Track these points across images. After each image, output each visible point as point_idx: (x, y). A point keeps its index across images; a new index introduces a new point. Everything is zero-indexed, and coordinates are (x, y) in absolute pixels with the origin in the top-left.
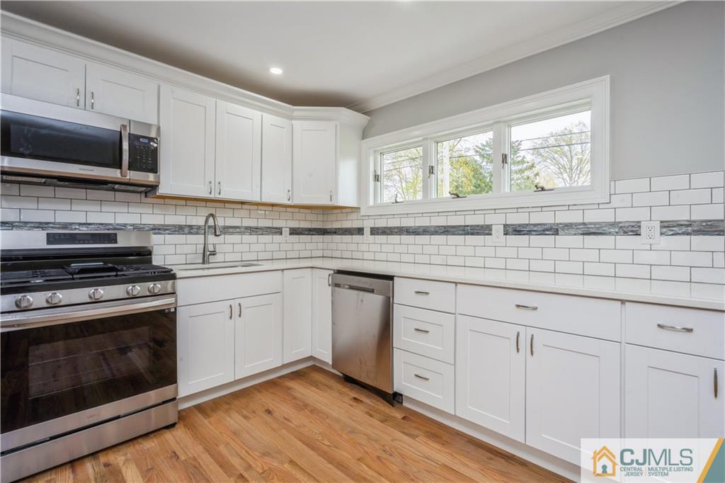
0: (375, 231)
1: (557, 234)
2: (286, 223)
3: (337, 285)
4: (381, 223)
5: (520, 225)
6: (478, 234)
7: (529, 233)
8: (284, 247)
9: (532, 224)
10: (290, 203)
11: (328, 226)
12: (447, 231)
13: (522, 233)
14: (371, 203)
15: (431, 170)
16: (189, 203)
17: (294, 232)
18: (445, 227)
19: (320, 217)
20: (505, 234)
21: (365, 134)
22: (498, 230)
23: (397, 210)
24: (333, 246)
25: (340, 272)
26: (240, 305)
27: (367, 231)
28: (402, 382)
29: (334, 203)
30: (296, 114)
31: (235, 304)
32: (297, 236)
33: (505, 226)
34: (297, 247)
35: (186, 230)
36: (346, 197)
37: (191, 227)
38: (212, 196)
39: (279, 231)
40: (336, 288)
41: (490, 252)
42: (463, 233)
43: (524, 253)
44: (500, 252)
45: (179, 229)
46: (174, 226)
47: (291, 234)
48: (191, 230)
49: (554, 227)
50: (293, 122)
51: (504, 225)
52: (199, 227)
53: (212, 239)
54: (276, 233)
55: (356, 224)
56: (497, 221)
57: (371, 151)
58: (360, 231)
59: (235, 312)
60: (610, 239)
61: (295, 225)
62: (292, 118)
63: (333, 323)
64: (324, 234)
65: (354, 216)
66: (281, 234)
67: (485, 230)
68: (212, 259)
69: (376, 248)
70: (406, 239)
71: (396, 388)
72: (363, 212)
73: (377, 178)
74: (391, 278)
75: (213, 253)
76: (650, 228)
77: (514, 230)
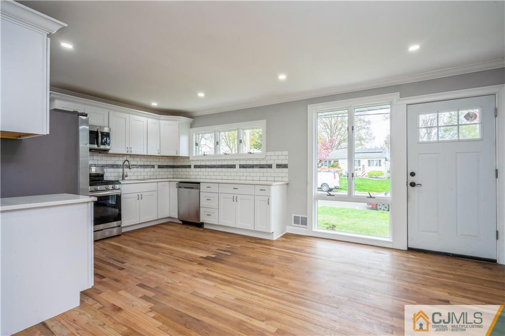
0: (196, 167)
1: (254, 168)
2: (156, 163)
3: (180, 187)
4: (198, 163)
5: (244, 165)
6: (232, 168)
7: (246, 167)
8: (155, 173)
9: (247, 165)
10: (159, 155)
11: (175, 164)
12: (222, 166)
13: (244, 167)
14: (194, 155)
15: (217, 143)
16: (116, 155)
17: (160, 167)
19: (172, 160)
20: (240, 168)
21: (192, 126)
22: (238, 166)
23: (204, 158)
24: (178, 173)
25: (181, 182)
26: (141, 195)
27: (192, 167)
28: (203, 219)
29: (178, 155)
30: (161, 118)
31: (140, 194)
32: (161, 169)
33: (240, 165)
34: (161, 173)
35: (115, 167)
36: (183, 152)
37: (117, 165)
38: (128, 153)
39: (153, 167)
40: (180, 189)
41: (235, 174)
42: (227, 167)
43: (245, 174)
44: (238, 174)
45: (112, 166)
46: (110, 165)
47: (158, 168)
48: (117, 166)
50: (160, 121)
52: (120, 165)
53: (126, 170)
54: (152, 167)
55: (188, 164)
56: (237, 163)
57: (194, 133)
58: (190, 167)
59: (140, 197)
61: (160, 164)
62: (159, 120)
63: (178, 202)
64: (173, 168)
65: (187, 160)
66: (154, 168)
67: (233, 166)
68: (126, 178)
69: (196, 173)
70: (208, 169)
71: (201, 221)
72: (191, 159)
73: (197, 144)
74: (199, 183)
75: (127, 176)
76: (274, 166)
77: (242, 166)
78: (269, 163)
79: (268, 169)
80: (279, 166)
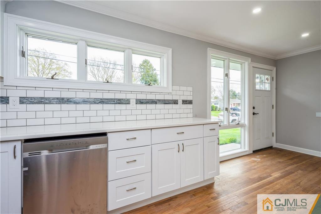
0: (26, 101)
1: (156, 104)
5: (143, 100)
6: (122, 103)
7: (146, 103)
9: (147, 99)
12: (102, 101)
13: (143, 103)
18: (101, 99)
20: (136, 104)
22: (133, 102)
27: (14, 100)
41: (129, 112)
42: (114, 103)
43: (144, 112)
44: (134, 112)
49: (155, 101)
51: (136, 99)
56: (132, 97)
60: (171, 105)
67: (127, 102)
72: (6, 82)
73: (23, 54)
74: (105, 134)
76: (180, 102)
77: (140, 102)
78: (175, 98)
79: (174, 105)
80: (185, 102)
